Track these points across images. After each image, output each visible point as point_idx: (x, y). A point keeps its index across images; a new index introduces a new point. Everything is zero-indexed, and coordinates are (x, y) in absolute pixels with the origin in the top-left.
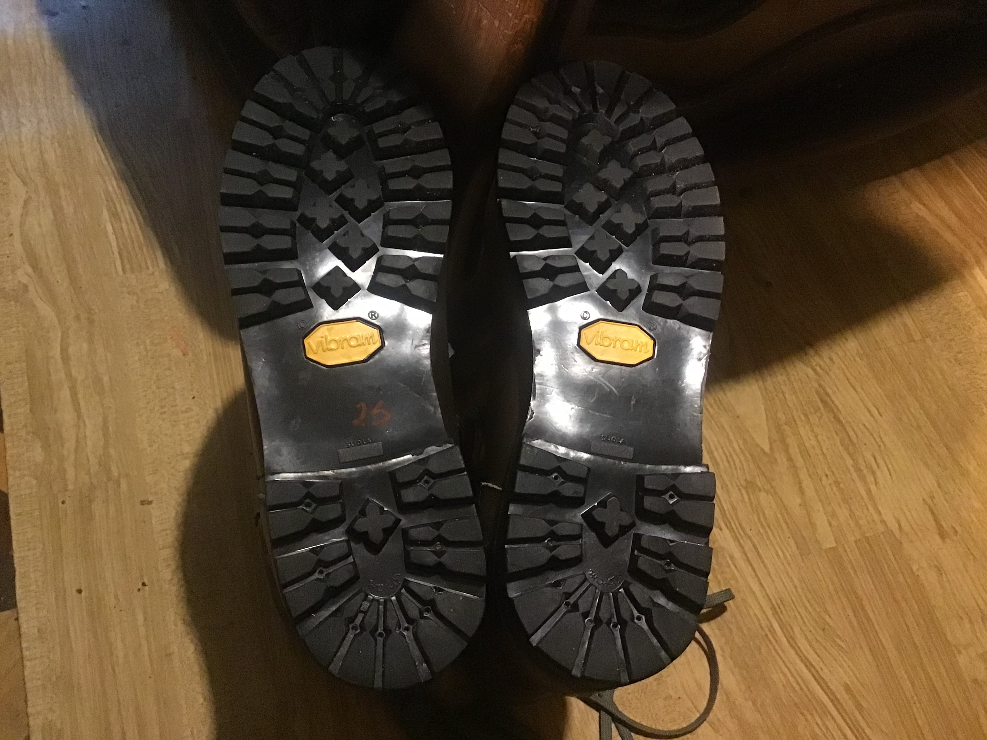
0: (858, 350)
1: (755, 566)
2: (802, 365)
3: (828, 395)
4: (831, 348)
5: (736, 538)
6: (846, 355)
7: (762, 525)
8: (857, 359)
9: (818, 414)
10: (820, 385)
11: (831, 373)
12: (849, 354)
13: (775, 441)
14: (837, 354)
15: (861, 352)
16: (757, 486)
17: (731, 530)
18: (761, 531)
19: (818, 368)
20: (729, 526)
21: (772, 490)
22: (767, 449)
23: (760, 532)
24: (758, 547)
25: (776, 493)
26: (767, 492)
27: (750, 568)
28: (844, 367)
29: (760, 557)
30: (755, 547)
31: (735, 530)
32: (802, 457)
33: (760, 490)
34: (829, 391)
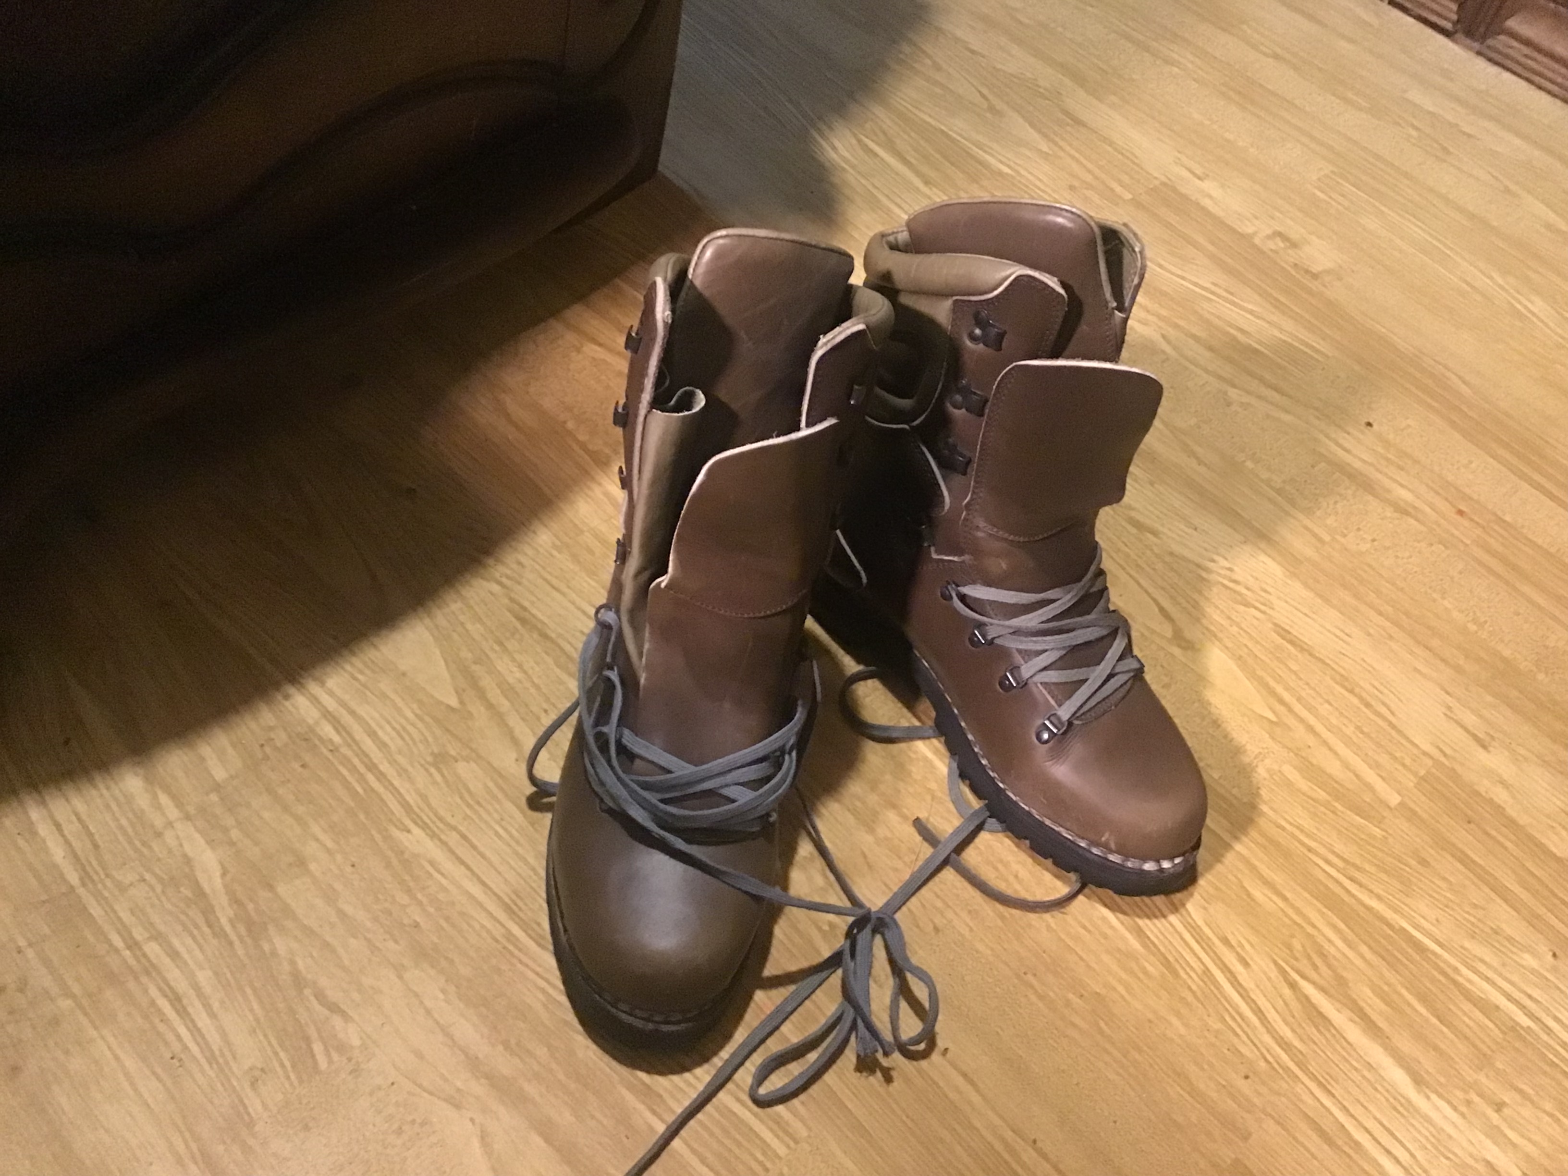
0: (553, 543)
1: (469, 862)
2: (481, 581)
3: (525, 609)
4: (516, 549)
5: (433, 836)
6: (538, 551)
7: (469, 806)
8: (555, 553)
9: (517, 636)
10: (512, 600)
11: (524, 581)
12: (541, 550)
13: (464, 690)
14: (526, 554)
15: (558, 543)
16: (451, 756)
17: (424, 827)
18: (469, 812)
19: (504, 580)
20: (421, 823)
21: (474, 755)
22: (454, 702)
23: (466, 815)
24: (470, 837)
25: (479, 757)
26: (467, 759)
27: (463, 868)
28: (537, 567)
29: (474, 847)
30: (464, 837)
31: (431, 825)
32: (506, 697)
33: (456, 761)
34: (526, 604)
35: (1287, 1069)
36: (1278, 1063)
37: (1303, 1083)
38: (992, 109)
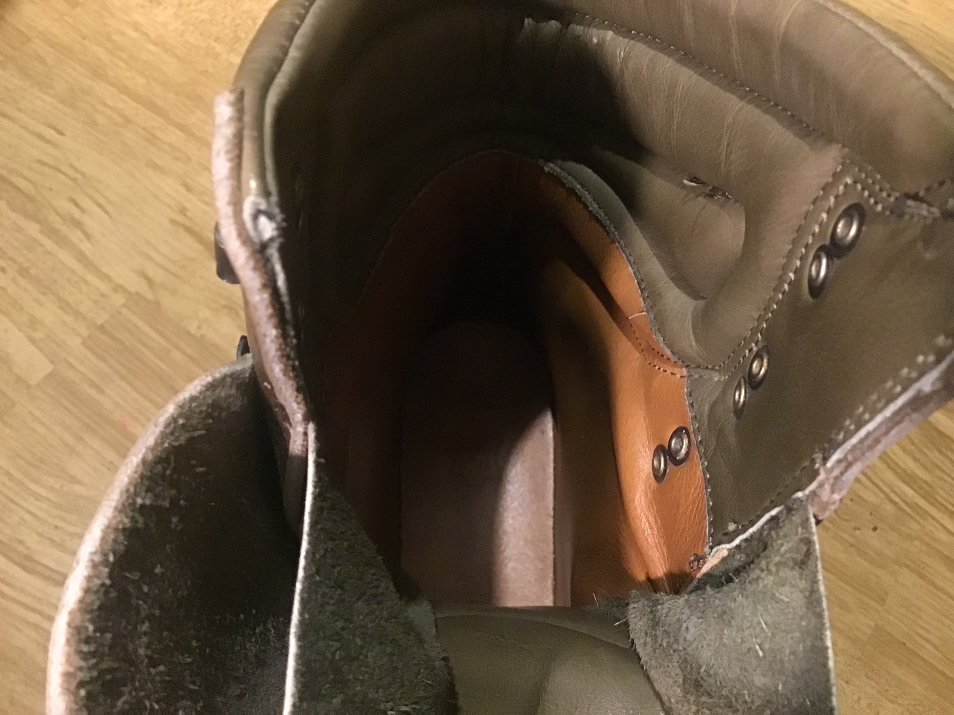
35: (914, 506)
36: (904, 501)
37: (933, 518)
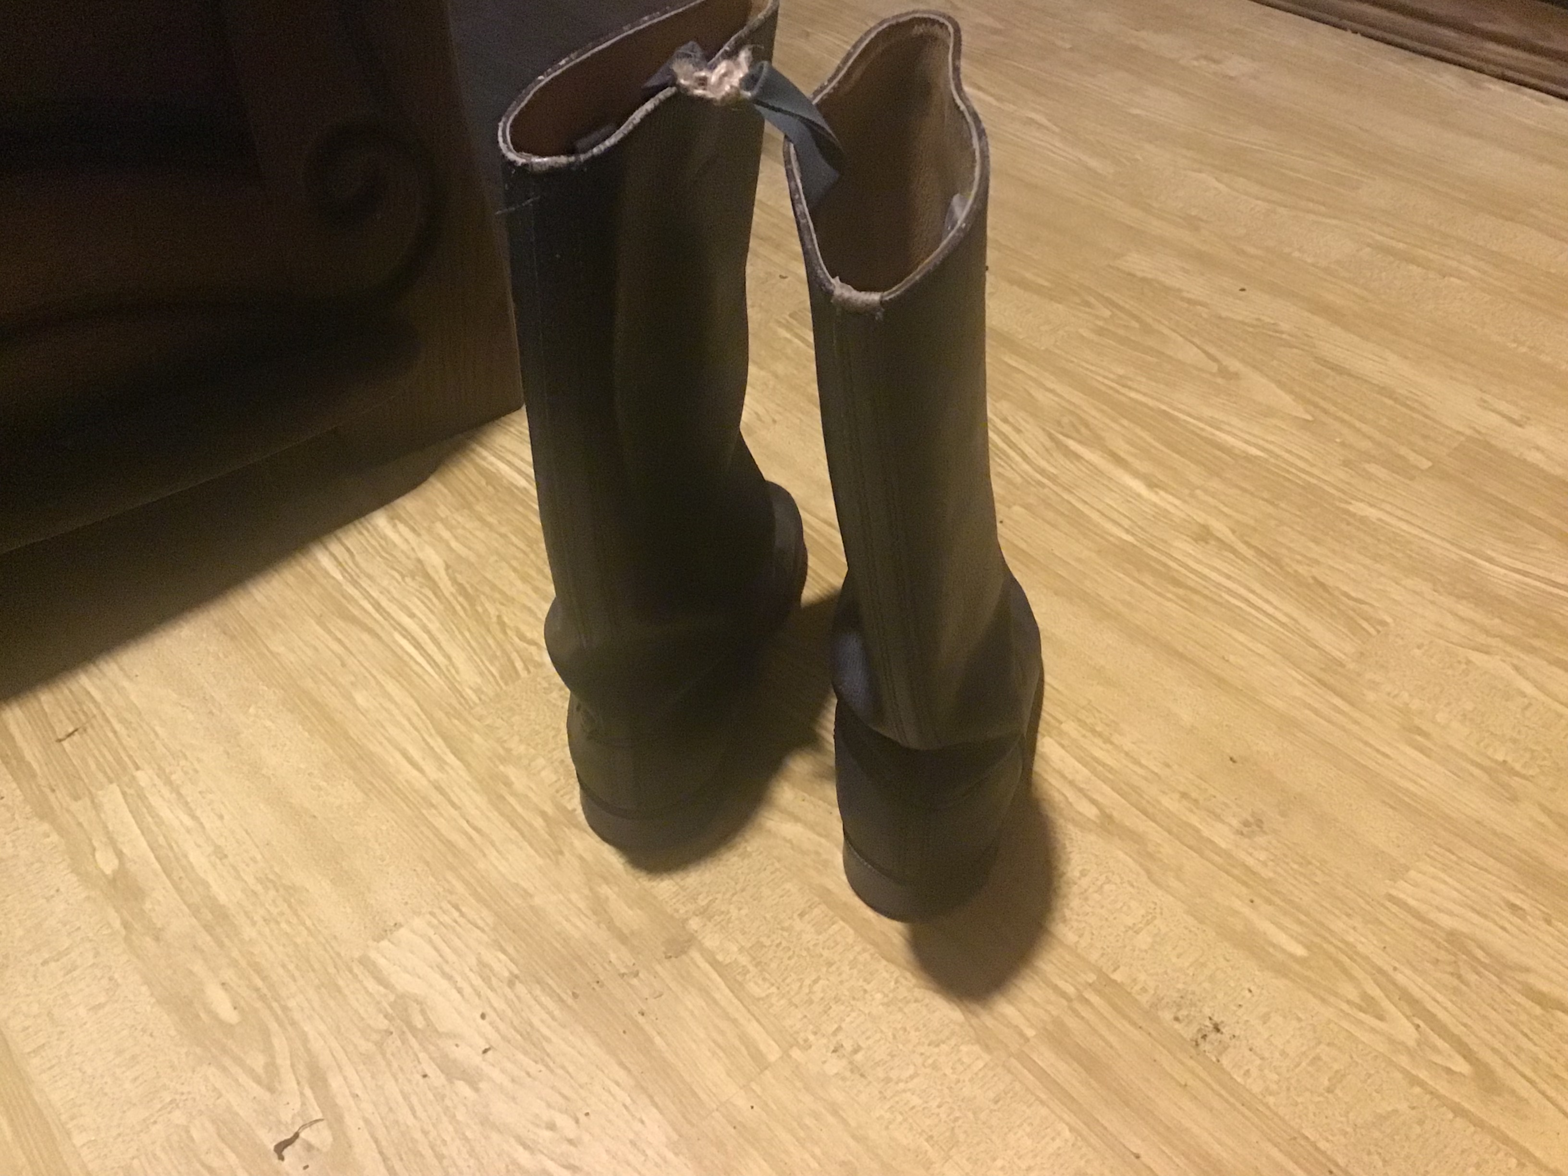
38: (1224, 372)
